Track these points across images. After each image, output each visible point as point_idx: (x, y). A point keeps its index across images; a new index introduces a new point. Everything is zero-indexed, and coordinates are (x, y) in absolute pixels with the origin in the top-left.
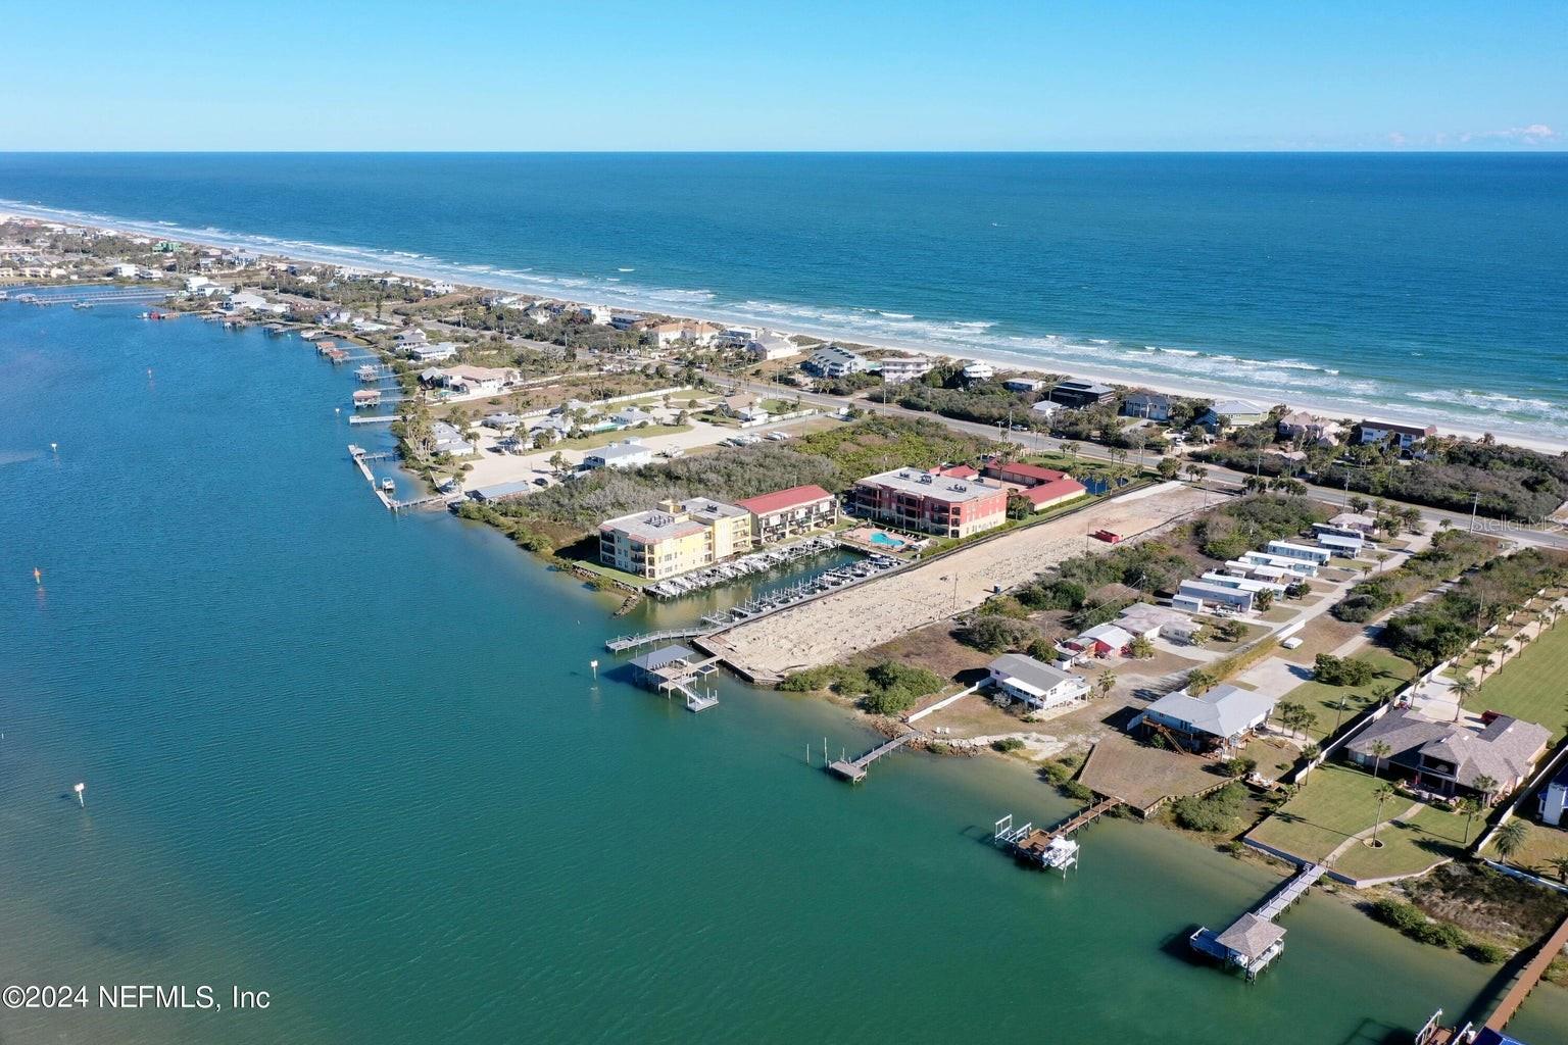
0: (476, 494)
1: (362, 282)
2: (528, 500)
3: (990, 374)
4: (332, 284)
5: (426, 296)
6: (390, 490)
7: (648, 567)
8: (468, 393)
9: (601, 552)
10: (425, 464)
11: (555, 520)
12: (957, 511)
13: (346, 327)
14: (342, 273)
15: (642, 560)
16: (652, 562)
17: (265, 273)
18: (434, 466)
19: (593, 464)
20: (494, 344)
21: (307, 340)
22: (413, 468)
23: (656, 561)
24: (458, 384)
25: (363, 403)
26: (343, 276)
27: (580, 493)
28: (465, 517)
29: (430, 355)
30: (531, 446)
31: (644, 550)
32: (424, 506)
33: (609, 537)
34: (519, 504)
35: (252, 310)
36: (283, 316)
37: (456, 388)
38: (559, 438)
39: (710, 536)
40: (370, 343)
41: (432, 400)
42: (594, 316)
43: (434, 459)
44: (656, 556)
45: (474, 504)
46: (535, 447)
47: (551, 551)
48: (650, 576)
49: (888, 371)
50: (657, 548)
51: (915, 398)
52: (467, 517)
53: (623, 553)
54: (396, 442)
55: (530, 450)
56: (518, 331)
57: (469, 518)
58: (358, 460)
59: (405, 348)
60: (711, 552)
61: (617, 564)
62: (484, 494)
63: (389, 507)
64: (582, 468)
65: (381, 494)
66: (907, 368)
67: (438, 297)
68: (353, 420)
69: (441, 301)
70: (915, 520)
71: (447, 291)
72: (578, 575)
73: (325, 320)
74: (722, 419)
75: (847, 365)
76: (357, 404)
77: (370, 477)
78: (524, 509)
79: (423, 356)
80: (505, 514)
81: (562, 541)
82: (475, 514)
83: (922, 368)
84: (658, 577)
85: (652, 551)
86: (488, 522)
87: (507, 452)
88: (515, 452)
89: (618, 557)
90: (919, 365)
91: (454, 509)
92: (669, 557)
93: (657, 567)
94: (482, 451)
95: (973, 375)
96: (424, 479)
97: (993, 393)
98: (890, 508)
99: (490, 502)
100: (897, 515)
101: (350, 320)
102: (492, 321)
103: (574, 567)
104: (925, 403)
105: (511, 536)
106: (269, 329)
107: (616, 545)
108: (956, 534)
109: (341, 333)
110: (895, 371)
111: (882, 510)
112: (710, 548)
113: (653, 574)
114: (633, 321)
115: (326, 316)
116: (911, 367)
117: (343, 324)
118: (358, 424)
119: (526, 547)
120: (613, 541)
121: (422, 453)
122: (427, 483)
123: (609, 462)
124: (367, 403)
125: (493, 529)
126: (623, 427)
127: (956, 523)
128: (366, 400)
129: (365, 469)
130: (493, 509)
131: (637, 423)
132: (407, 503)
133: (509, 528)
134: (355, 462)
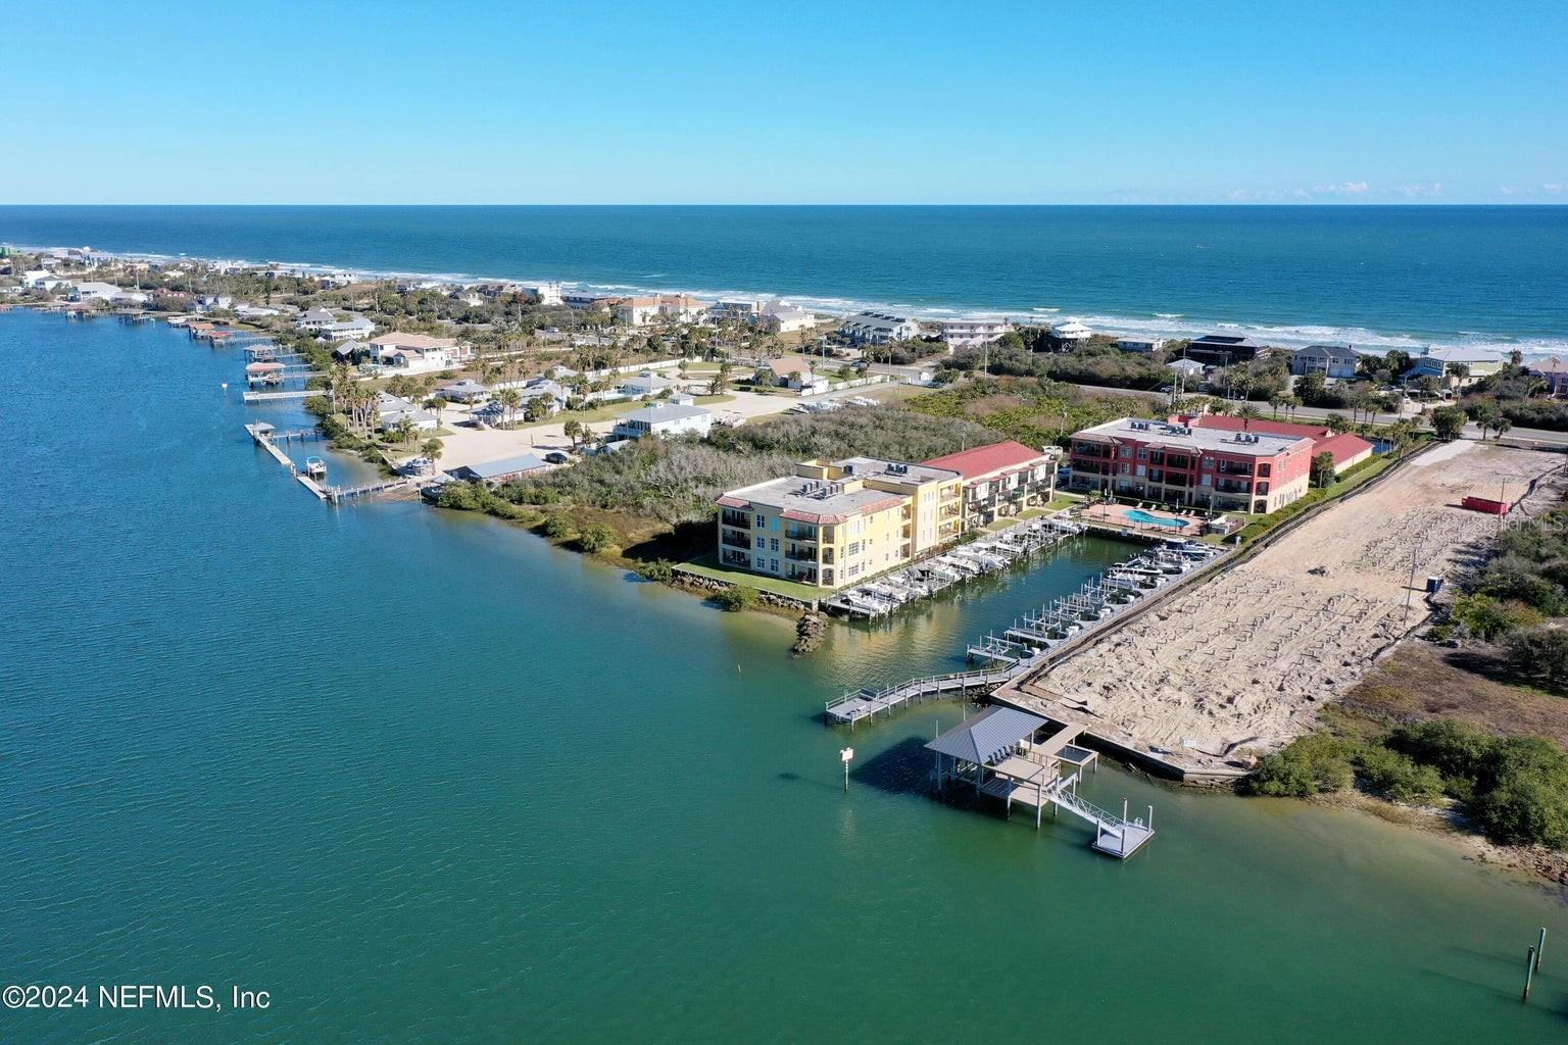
0: (464, 473)
1: (243, 276)
2: (550, 480)
3: (1087, 335)
4: (205, 278)
5: (323, 288)
6: (320, 475)
7: (822, 567)
8: (407, 366)
9: (721, 546)
10: (368, 442)
11: (604, 506)
12: (1265, 470)
13: (226, 313)
14: (218, 267)
15: (811, 554)
16: (828, 557)
17: (122, 274)
18: (382, 444)
19: (634, 430)
20: (422, 325)
21: (177, 326)
22: (349, 447)
23: (837, 554)
24: (392, 356)
25: (260, 379)
26: (218, 271)
27: (629, 468)
28: (452, 507)
29: (343, 333)
30: (521, 417)
31: (815, 538)
32: (380, 494)
33: (738, 518)
34: (537, 485)
35: (103, 301)
36: (145, 305)
37: (389, 361)
38: (556, 409)
39: (909, 512)
40: (260, 327)
41: (358, 374)
42: (543, 296)
43: (380, 436)
44: (836, 546)
45: (463, 489)
46: (526, 419)
47: (617, 550)
48: (824, 582)
49: (952, 336)
50: (838, 530)
51: (1008, 362)
52: (456, 506)
53: (768, 545)
54: (315, 421)
55: (520, 423)
56: (448, 313)
57: (460, 508)
58: (263, 439)
59: (309, 327)
60: (908, 541)
61: (754, 566)
62: (479, 472)
63: (322, 496)
64: (613, 438)
65: (305, 480)
66: (978, 331)
67: (338, 288)
68: (249, 396)
69: (343, 292)
70: (1186, 489)
71: (349, 282)
72: (687, 586)
73: (199, 307)
74: (768, 389)
75: (896, 330)
76: (252, 379)
77: (285, 460)
78: (551, 492)
79: (333, 334)
80: (520, 501)
81: (631, 535)
82: (466, 503)
83: (995, 330)
84: (838, 583)
85: (829, 538)
86: (493, 513)
87: (486, 426)
88: (498, 426)
89: (754, 553)
90: (991, 327)
91: (430, 498)
92: (854, 548)
93: (838, 565)
94: (447, 426)
95: (1068, 336)
96: (371, 460)
97: (1104, 353)
98: (1134, 472)
99: (489, 484)
100: (1148, 483)
101: (232, 306)
102: (413, 306)
103: (676, 573)
104: (1023, 367)
105: (541, 531)
106: (126, 315)
107: (753, 533)
108: (1261, 506)
109: (221, 320)
110: (961, 336)
111: (1119, 477)
112: (906, 534)
113: (829, 577)
114: (593, 300)
115: (200, 302)
116: (981, 330)
117: (222, 310)
118: (256, 403)
119: (575, 546)
120: (746, 525)
121: (360, 431)
122: (375, 466)
123: (656, 428)
124: (266, 378)
125: (504, 523)
126: (640, 396)
127: (1264, 490)
128: (265, 375)
129: (275, 451)
130: (495, 493)
131: (658, 391)
132: (352, 490)
133: (534, 519)
134: (258, 443)
